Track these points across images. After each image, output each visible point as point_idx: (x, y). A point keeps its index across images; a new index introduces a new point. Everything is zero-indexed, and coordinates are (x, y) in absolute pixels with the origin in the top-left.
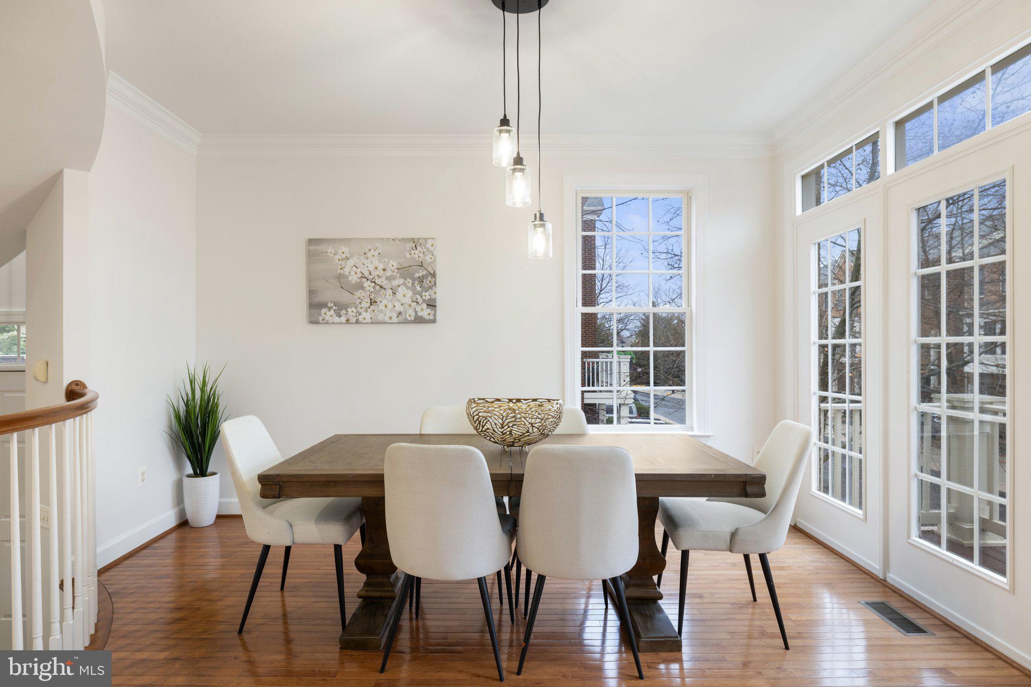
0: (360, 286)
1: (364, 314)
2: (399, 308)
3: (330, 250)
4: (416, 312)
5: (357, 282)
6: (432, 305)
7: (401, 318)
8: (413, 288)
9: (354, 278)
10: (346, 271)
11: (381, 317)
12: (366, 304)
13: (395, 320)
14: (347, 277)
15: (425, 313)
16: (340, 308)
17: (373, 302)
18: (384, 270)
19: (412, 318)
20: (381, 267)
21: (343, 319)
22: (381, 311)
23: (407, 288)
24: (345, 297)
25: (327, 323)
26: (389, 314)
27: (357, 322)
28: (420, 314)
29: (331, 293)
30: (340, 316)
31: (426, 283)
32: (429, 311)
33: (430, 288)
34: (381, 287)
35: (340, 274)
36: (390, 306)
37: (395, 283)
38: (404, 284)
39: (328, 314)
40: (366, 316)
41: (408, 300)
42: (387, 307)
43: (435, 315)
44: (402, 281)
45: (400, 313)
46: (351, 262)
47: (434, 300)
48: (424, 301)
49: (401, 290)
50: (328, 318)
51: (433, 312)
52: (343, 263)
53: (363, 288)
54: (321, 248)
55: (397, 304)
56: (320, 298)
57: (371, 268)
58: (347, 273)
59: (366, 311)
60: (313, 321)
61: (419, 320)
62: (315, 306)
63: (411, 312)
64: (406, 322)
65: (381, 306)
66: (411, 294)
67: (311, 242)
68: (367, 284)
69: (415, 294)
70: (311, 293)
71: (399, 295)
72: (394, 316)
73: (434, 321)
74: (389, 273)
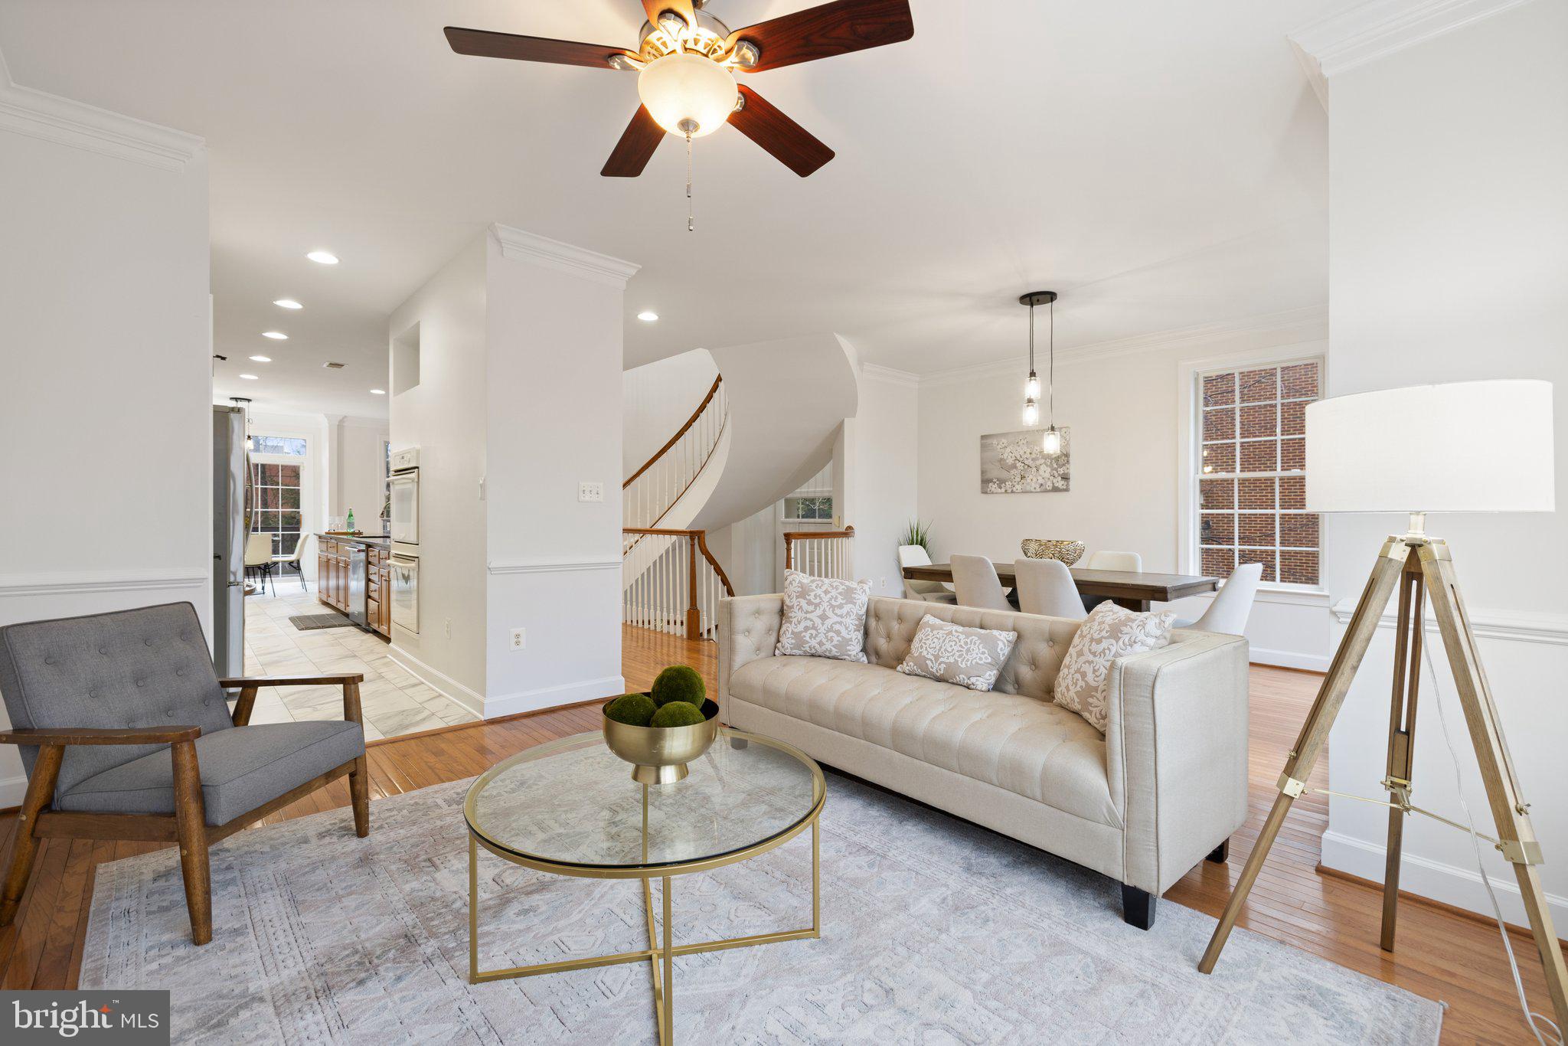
0: (1014, 467)
1: (1017, 487)
2: (1041, 481)
3: (995, 442)
4: (1053, 484)
5: (1012, 464)
6: (1065, 478)
7: (1043, 488)
8: (1051, 466)
9: (1010, 461)
10: (1005, 456)
11: (1028, 488)
12: (1018, 479)
13: (1039, 490)
14: (1005, 460)
15: (1060, 484)
16: (1001, 482)
17: (1023, 477)
18: (1031, 454)
19: (1050, 488)
20: (1028, 451)
21: (1003, 490)
22: (1028, 484)
23: (1047, 466)
24: (1004, 474)
25: (993, 493)
26: (1034, 485)
27: (1012, 492)
28: (1056, 485)
29: (995, 472)
30: (1001, 488)
31: (1061, 461)
32: (1063, 482)
33: (1064, 465)
34: (1028, 466)
35: (1001, 459)
36: (1035, 480)
37: (1038, 463)
38: (1045, 463)
39: (993, 487)
40: (1018, 487)
41: (1047, 475)
42: (1033, 481)
43: (1068, 485)
44: (1043, 461)
45: (1042, 485)
46: (1008, 450)
47: (1068, 474)
48: (1059, 475)
49: (1043, 468)
50: (993, 489)
51: (1066, 483)
52: (1003, 450)
53: (1016, 467)
54: (989, 441)
55: (1039, 478)
56: (989, 476)
57: (1022, 453)
58: (1005, 458)
59: (1018, 484)
60: (984, 492)
61: (1055, 489)
62: (986, 482)
63: (1049, 484)
64: (1046, 491)
65: (1029, 480)
66: (1049, 470)
67: (983, 437)
68: (1019, 464)
69: (1052, 470)
70: (983, 472)
71: (1041, 472)
72: (1038, 486)
73: (1067, 490)
74: (1034, 456)
